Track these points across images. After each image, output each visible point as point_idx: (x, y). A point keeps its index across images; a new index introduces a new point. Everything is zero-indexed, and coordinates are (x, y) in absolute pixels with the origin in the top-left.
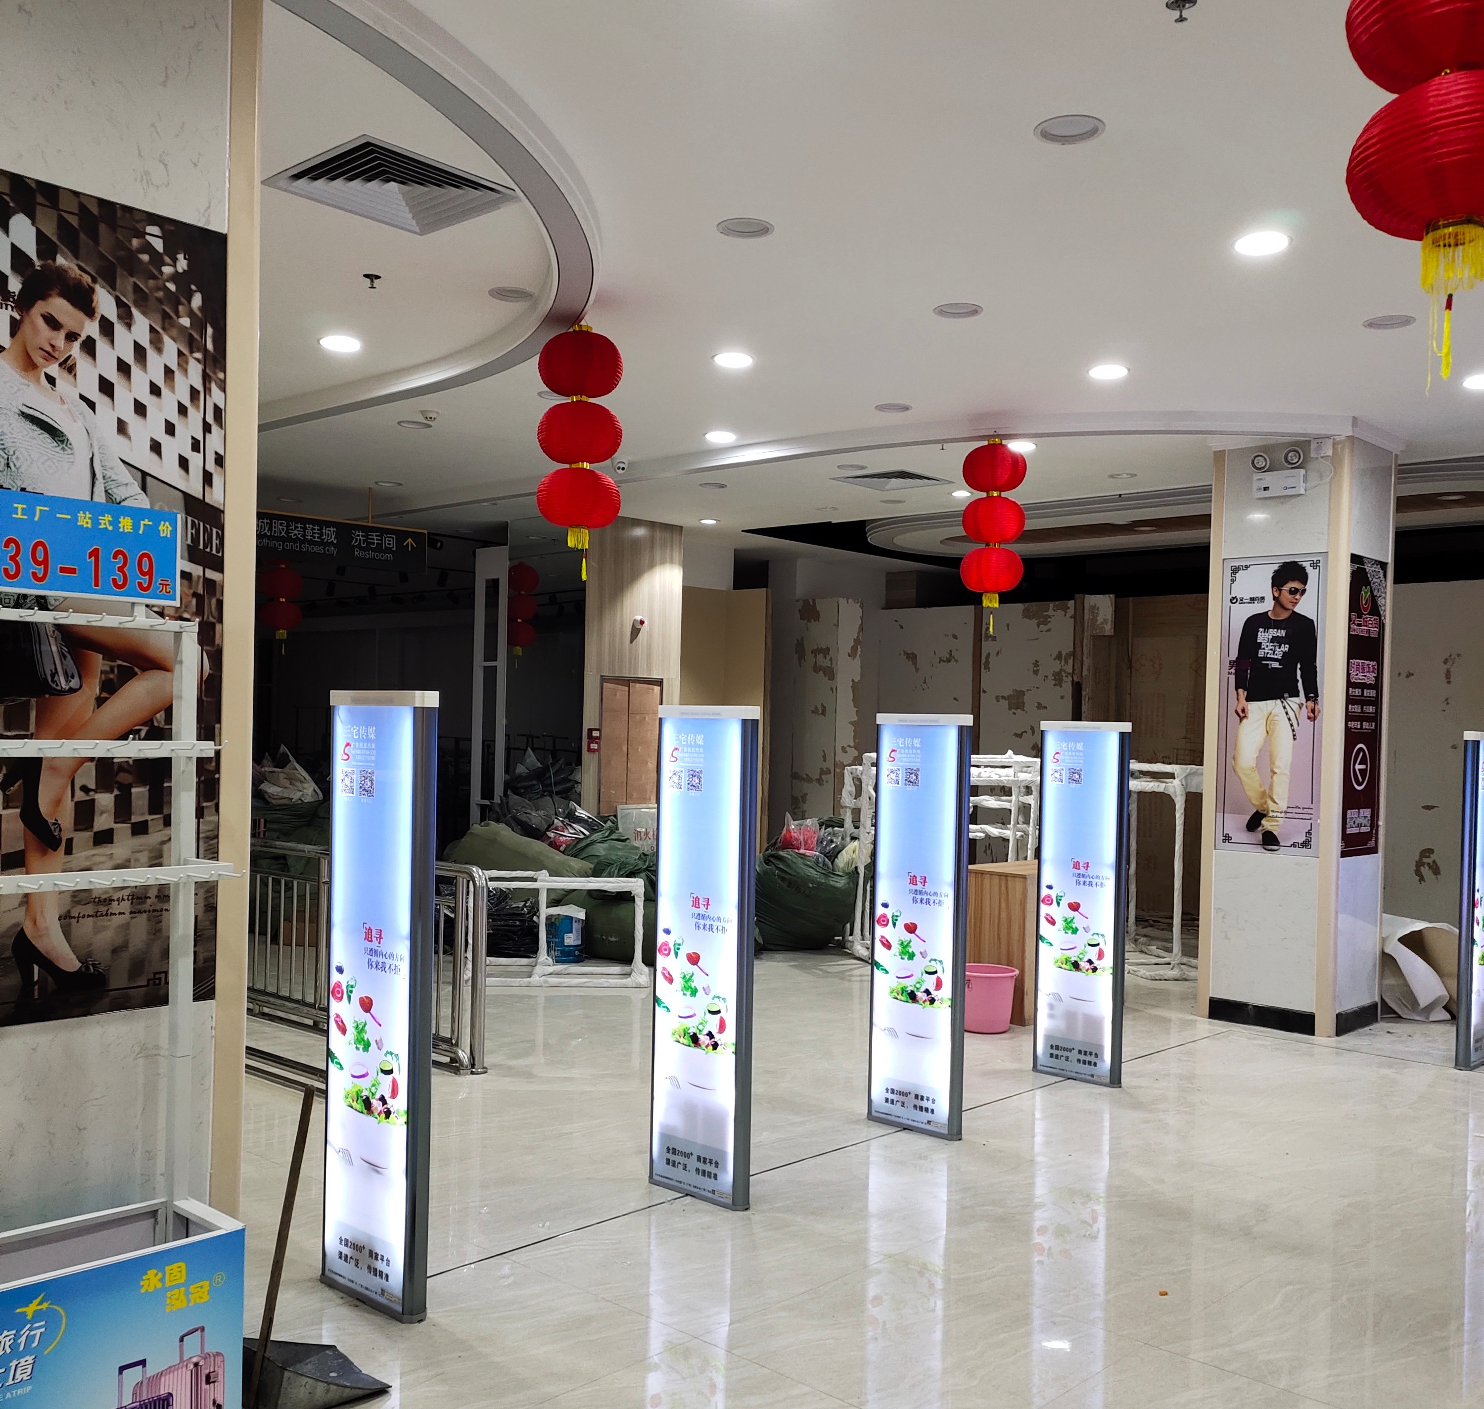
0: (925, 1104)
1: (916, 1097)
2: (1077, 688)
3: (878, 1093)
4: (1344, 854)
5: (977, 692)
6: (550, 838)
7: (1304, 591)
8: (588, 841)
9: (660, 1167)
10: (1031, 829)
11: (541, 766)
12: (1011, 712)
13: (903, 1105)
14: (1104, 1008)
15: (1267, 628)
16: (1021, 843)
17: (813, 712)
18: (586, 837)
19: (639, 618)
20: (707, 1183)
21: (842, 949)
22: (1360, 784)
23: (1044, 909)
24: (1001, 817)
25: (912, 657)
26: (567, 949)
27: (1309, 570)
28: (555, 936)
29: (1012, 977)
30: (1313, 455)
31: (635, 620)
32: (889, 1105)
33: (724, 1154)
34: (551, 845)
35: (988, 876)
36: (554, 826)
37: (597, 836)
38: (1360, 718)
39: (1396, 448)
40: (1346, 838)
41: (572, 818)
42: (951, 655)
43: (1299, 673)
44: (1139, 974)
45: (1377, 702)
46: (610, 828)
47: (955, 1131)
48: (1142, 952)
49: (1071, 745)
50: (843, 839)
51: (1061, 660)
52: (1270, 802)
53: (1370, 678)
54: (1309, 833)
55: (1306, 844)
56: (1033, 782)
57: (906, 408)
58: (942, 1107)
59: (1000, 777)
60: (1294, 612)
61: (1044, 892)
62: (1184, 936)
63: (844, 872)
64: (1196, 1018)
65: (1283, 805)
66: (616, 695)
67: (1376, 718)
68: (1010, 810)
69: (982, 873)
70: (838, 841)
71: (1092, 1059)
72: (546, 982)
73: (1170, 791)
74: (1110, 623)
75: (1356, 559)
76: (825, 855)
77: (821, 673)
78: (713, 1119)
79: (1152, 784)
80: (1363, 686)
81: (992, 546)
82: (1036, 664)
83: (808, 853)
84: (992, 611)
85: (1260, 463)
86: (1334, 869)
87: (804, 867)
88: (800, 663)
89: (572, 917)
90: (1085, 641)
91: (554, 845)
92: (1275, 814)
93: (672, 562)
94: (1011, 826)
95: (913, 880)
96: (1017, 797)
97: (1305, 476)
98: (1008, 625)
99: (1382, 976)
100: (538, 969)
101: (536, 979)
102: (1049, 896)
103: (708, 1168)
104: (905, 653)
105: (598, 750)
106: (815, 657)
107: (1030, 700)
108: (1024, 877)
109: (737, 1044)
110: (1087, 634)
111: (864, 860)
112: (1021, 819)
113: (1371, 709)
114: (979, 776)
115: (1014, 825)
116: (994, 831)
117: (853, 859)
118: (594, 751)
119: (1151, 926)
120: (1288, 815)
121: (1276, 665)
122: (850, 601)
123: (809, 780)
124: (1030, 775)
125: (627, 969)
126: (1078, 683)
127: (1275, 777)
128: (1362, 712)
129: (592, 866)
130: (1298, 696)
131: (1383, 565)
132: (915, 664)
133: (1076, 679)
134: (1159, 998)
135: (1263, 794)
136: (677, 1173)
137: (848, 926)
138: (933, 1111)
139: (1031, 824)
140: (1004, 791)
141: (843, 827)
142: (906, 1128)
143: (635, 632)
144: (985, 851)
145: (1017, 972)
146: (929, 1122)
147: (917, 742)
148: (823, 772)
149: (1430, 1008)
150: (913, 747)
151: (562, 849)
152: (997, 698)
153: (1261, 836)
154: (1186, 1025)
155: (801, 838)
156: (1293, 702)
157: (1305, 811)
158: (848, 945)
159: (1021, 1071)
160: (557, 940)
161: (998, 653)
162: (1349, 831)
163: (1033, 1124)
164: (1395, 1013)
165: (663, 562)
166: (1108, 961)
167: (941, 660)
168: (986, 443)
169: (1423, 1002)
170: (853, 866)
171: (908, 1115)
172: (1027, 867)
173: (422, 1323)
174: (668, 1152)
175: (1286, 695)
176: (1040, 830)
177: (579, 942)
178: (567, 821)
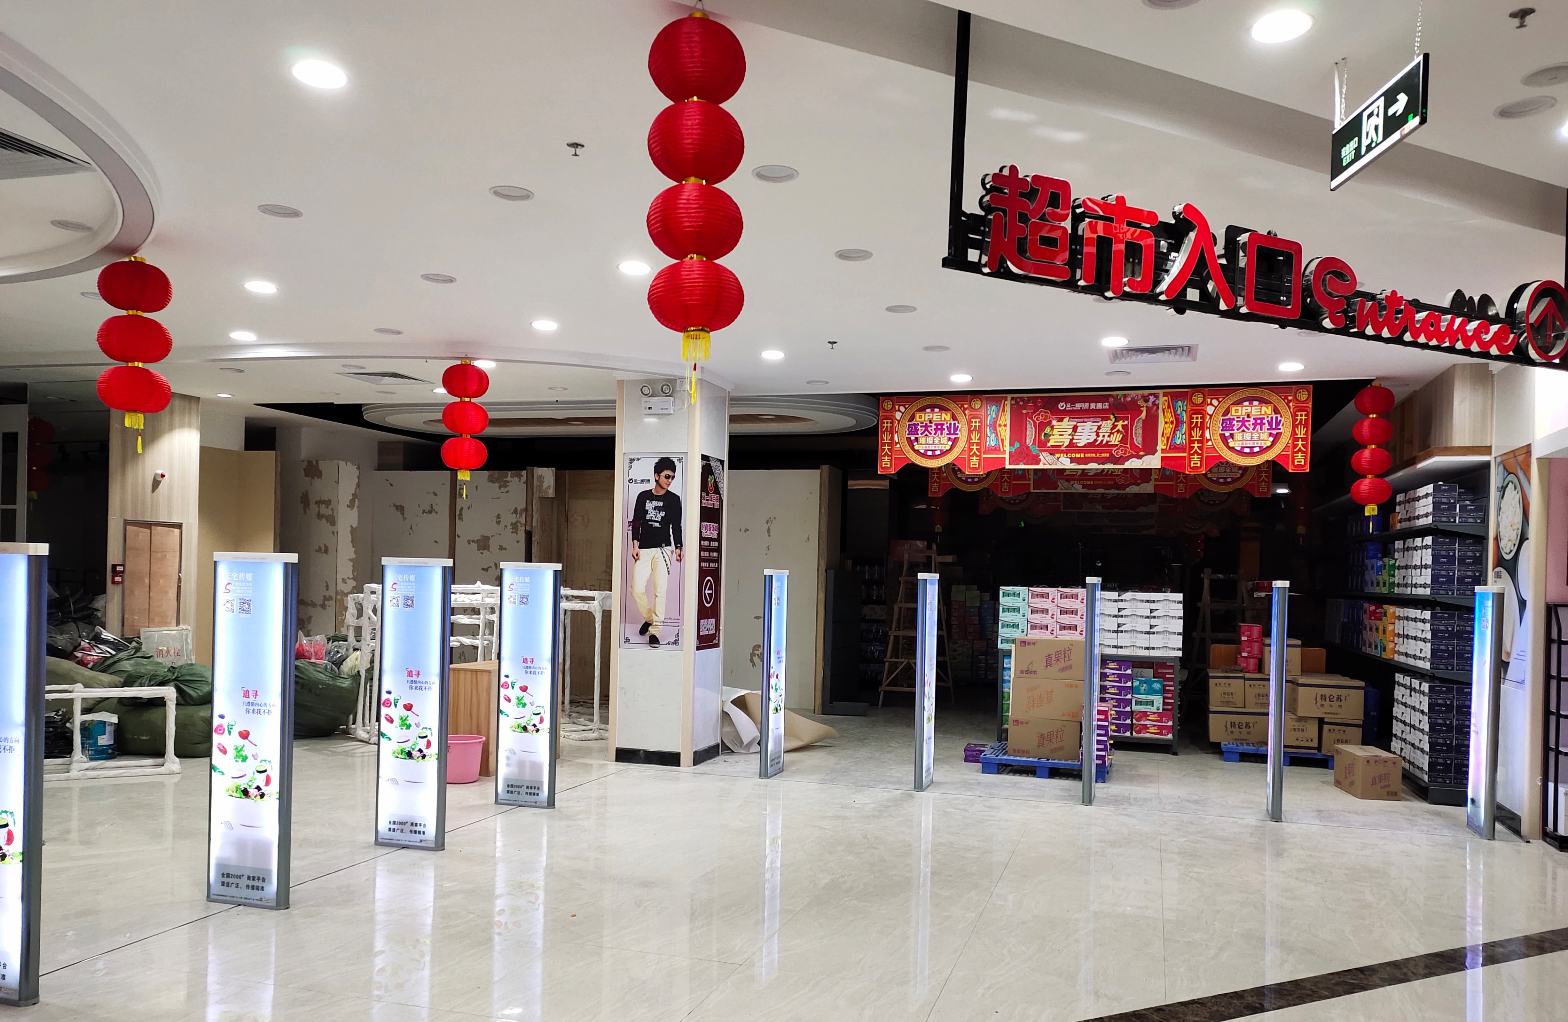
0: (418, 828)
1: (412, 824)
2: (529, 535)
3: (383, 826)
4: (698, 648)
5: (453, 537)
6: (77, 657)
7: (674, 477)
8: (116, 658)
9: (216, 888)
10: (494, 638)
11: (58, 596)
12: (479, 552)
13: (402, 831)
14: (543, 756)
15: (651, 500)
16: (487, 649)
17: (317, 551)
18: (113, 656)
19: (160, 472)
20: (257, 894)
21: (346, 734)
22: (708, 603)
23: (503, 692)
24: (472, 630)
25: (400, 508)
26: (100, 748)
27: (677, 463)
28: (88, 738)
29: (480, 742)
30: (678, 389)
31: (156, 474)
32: (391, 832)
33: (269, 872)
34: (78, 663)
35: (463, 672)
36: (81, 647)
37: (122, 655)
38: (709, 560)
39: (729, 388)
40: (699, 637)
41: (98, 639)
42: (432, 508)
43: (671, 530)
44: (571, 737)
45: (718, 550)
46: (135, 648)
47: (440, 844)
48: (574, 723)
49: (521, 579)
50: (347, 650)
51: (517, 514)
52: (654, 615)
53: (714, 534)
54: (677, 635)
55: (676, 642)
56: (495, 604)
57: (399, 333)
58: (431, 830)
59: (471, 601)
60: (668, 491)
61: (503, 680)
62: (602, 711)
63: (348, 675)
64: (606, 762)
65: (662, 617)
66: (138, 536)
67: (718, 560)
68: (479, 625)
69: (459, 670)
70: (343, 652)
71: (536, 791)
72: (85, 775)
73: (592, 610)
74: (552, 489)
75: (705, 458)
76: (333, 663)
77: (324, 520)
78: (261, 848)
79: (580, 605)
80: (710, 540)
81: (464, 436)
82: (498, 516)
83: (318, 661)
84: (465, 482)
85: (646, 391)
86: (693, 656)
87: (314, 672)
88: (305, 512)
89: (105, 722)
90: (534, 501)
91: (82, 663)
92: (657, 623)
93: (190, 426)
94: (480, 637)
95: (410, 674)
96: (484, 615)
97: (674, 402)
98: (477, 487)
99: (722, 727)
100: (75, 766)
101: (74, 773)
102: (506, 683)
103: (256, 883)
104: (394, 505)
105: (122, 582)
106: (319, 507)
107: (493, 544)
108: (489, 672)
109: (281, 793)
110: (536, 496)
111: (365, 665)
112: (487, 631)
113: (715, 554)
114: (456, 600)
115: (482, 636)
116: (467, 641)
117: (355, 666)
118: (118, 583)
119: (582, 706)
120: (665, 624)
121: (657, 525)
122: (348, 463)
123: (314, 605)
124: (494, 599)
125: (159, 761)
126: (529, 531)
127: (657, 599)
128: (710, 556)
129: (122, 680)
130: (670, 545)
131: (722, 462)
132: (403, 514)
133: (528, 528)
134: (582, 752)
135: (650, 610)
136: (231, 891)
137: (351, 717)
138: (424, 833)
139: (495, 635)
140: (475, 611)
141: (346, 641)
142: (404, 847)
143: (156, 484)
144: (460, 658)
145: (484, 739)
146: (421, 841)
147: (412, 578)
148: (326, 599)
149: (750, 744)
150: (409, 581)
151: (90, 666)
152: (469, 542)
153: (648, 639)
154: (602, 766)
155: (312, 650)
156: (668, 549)
157: (675, 621)
158: (352, 731)
159: (487, 805)
160: (91, 741)
161: (469, 508)
162: (701, 634)
163: (496, 835)
164: (730, 749)
165: (182, 426)
166: (546, 726)
167: (424, 512)
168: (459, 362)
169: (746, 741)
170: (356, 670)
171: (406, 838)
172: (492, 665)
173: (36, 1005)
174: (223, 877)
175: (663, 545)
176: (500, 639)
177: (112, 742)
178: (93, 643)
